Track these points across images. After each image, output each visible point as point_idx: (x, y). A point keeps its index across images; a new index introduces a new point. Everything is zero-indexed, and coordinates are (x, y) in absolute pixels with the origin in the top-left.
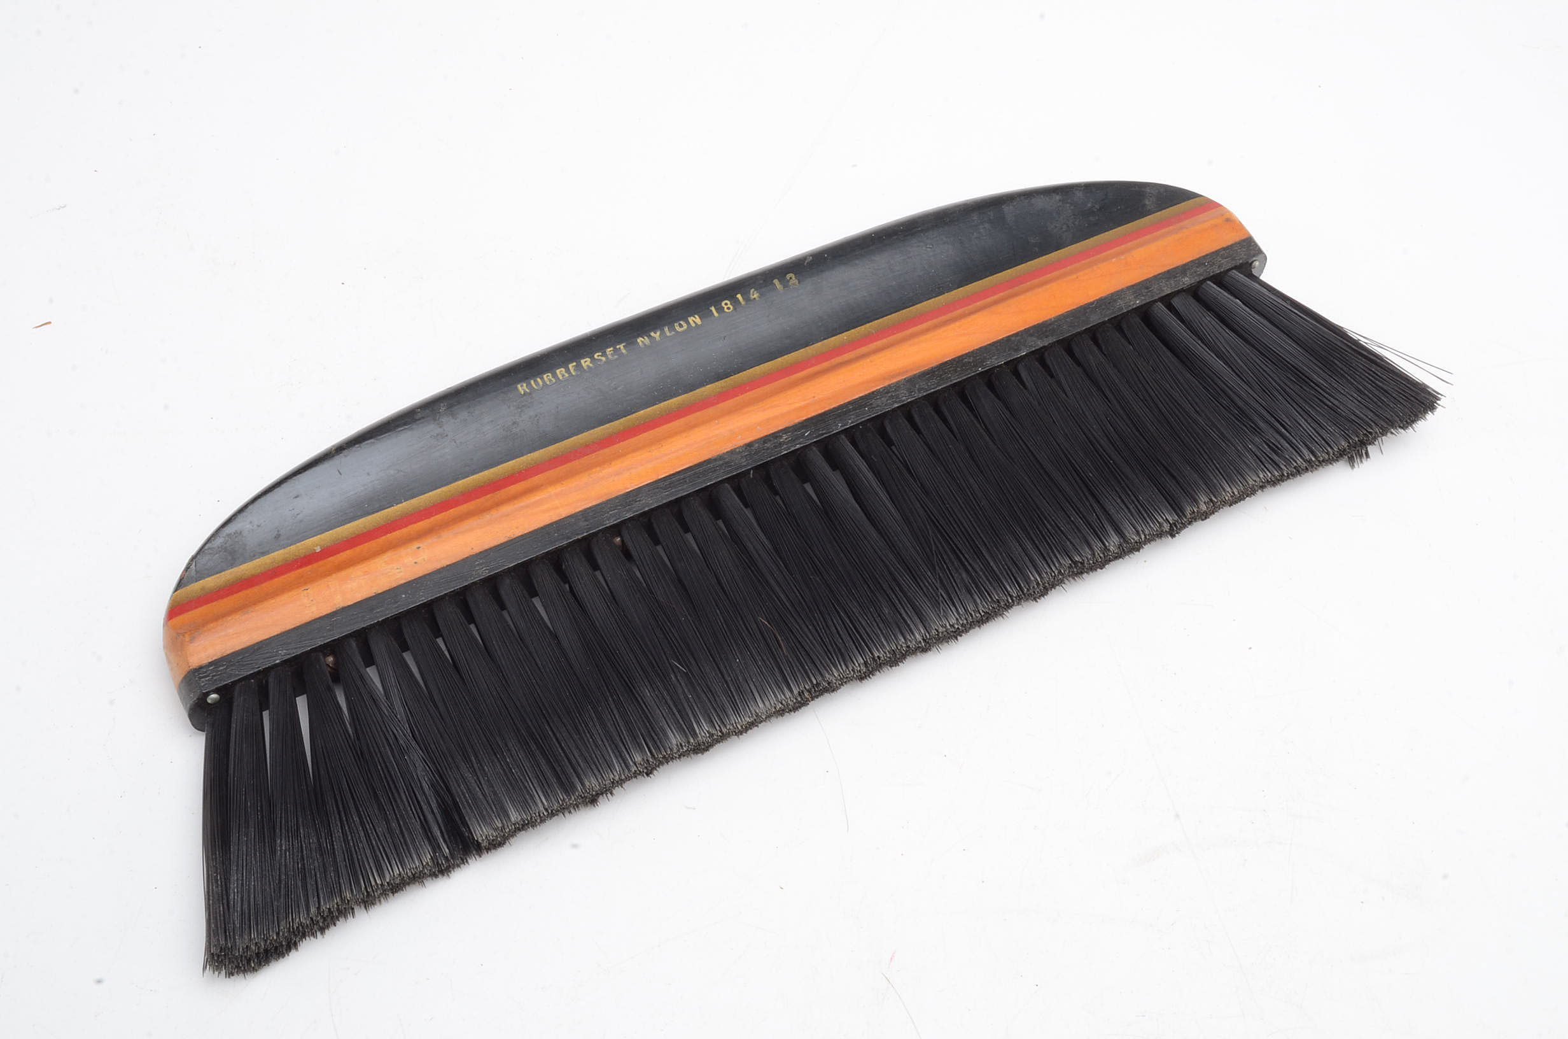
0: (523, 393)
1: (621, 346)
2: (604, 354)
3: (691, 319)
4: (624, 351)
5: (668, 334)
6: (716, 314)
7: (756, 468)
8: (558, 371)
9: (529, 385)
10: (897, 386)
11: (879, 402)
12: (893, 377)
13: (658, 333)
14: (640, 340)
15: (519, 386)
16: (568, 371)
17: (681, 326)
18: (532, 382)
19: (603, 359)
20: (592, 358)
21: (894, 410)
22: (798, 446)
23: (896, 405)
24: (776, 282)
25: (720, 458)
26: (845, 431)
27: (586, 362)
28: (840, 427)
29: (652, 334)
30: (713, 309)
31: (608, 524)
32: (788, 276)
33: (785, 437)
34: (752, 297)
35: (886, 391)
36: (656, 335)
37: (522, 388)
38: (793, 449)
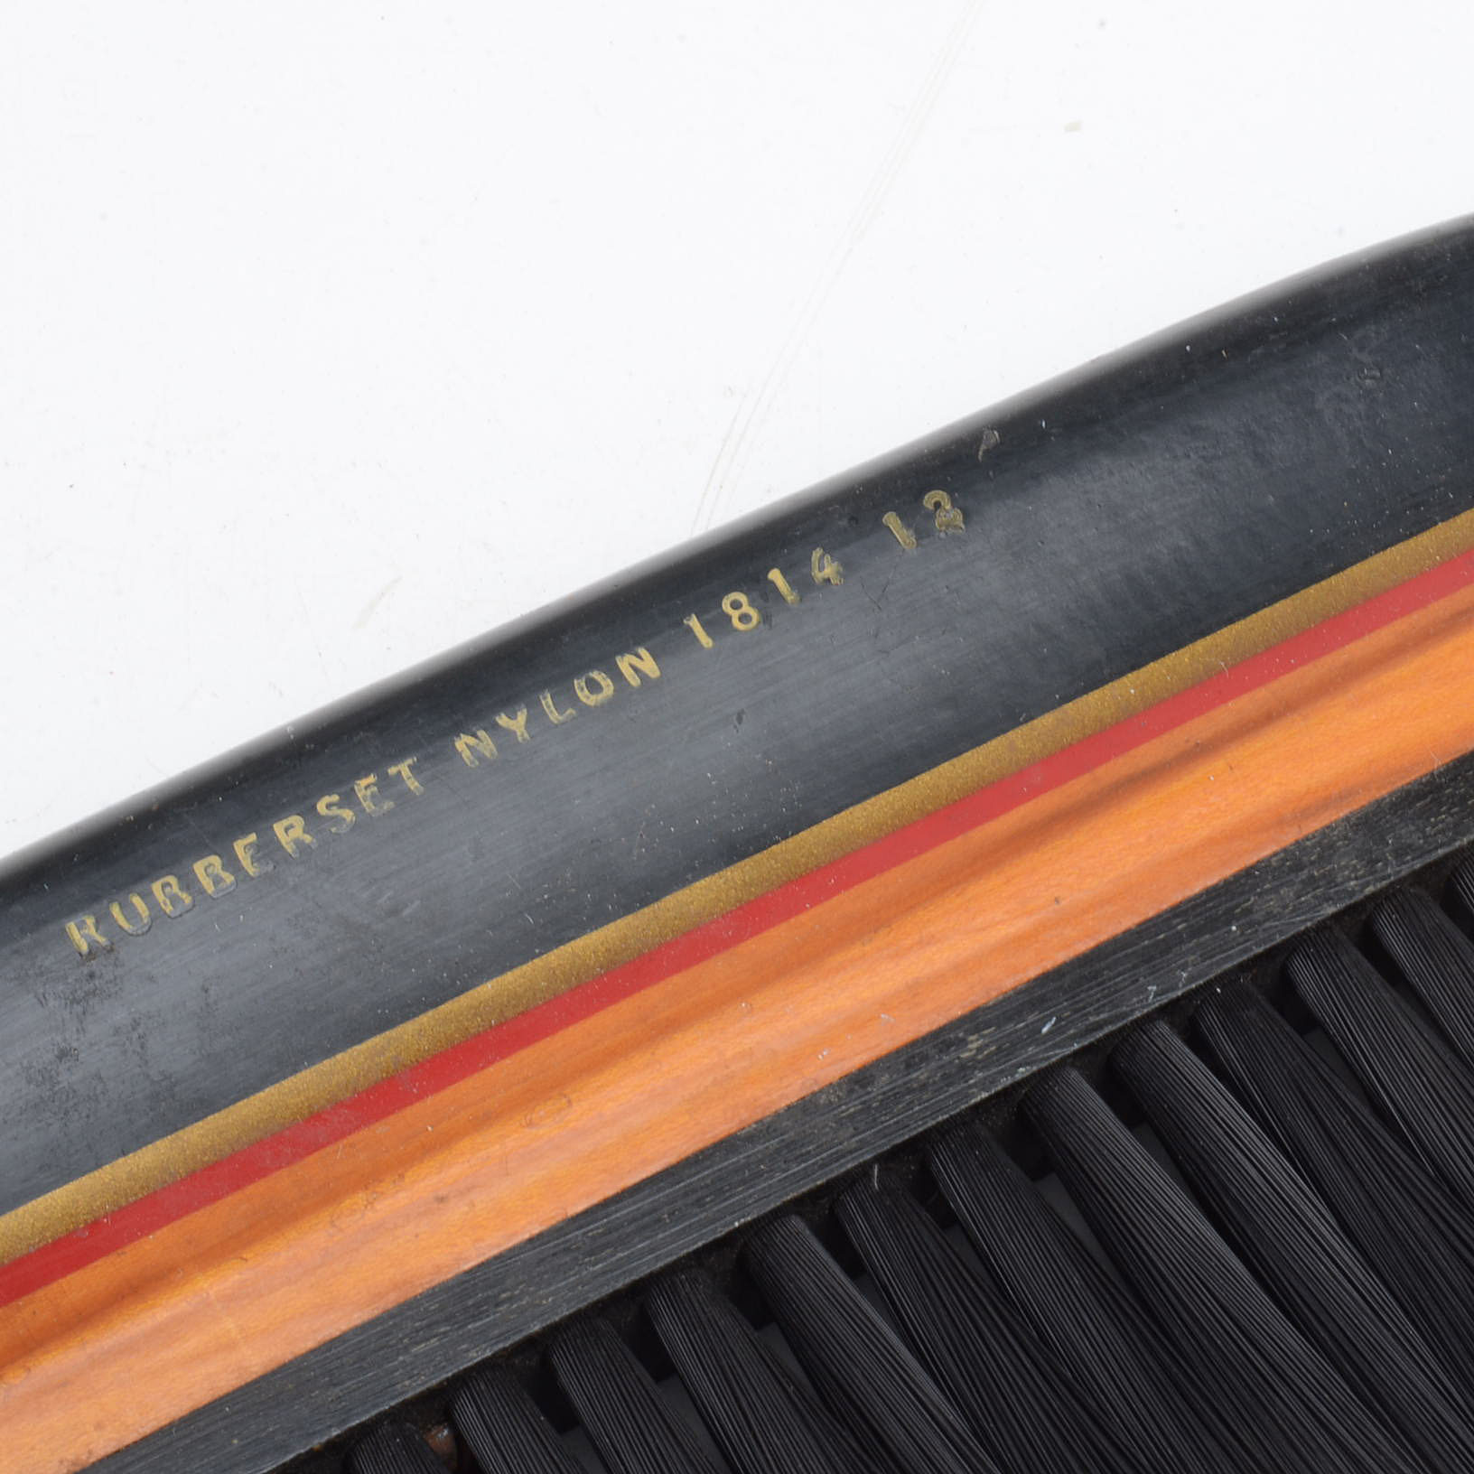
0: (85, 948)
1: (403, 768)
2: (349, 799)
3: (624, 663)
4: (413, 784)
5: (554, 716)
6: (705, 640)
7: (889, 1157)
8: (199, 867)
9: (103, 920)
10: (1325, 843)
11: (1272, 903)
12: (1310, 812)
13: (522, 716)
14: (463, 743)
15: (72, 927)
16: (232, 863)
17: (594, 687)
18: (115, 910)
19: (348, 814)
20: (309, 813)
21: (1322, 926)
22: (1022, 1072)
23: (1328, 911)
24: (891, 520)
25: (766, 1129)
26: (1167, 1011)
27: (289, 831)
28: (1152, 996)
29: (503, 720)
30: (694, 623)
31: (411, 1388)
32: (930, 500)
33: (975, 1043)
34: (819, 576)
36: (515, 723)
37: (82, 932)
38: (1006, 1082)
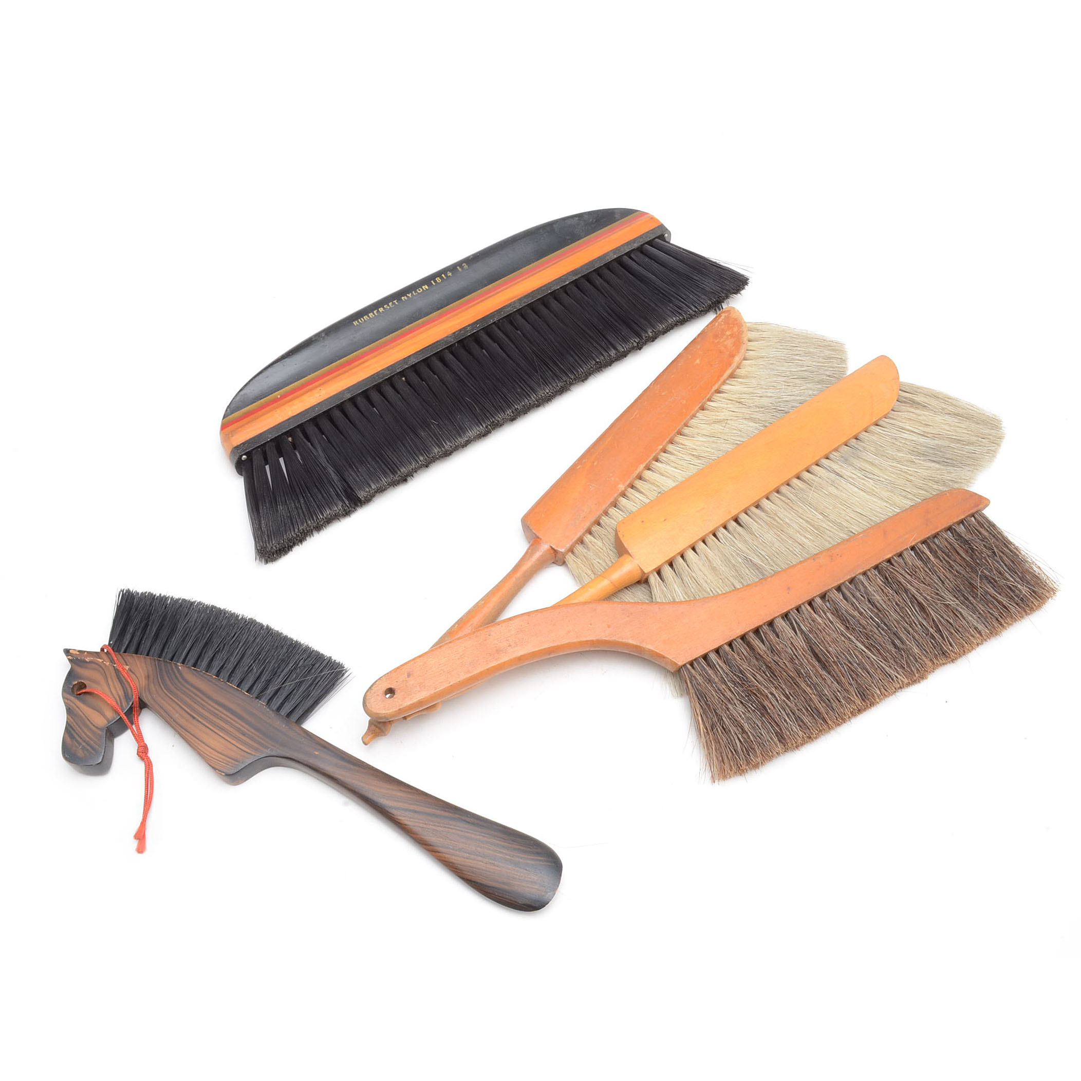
0: (356, 325)
1: (395, 301)
2: (388, 305)
3: (423, 287)
4: (396, 303)
5: (414, 294)
6: (434, 284)
7: (458, 342)
8: (370, 315)
9: (358, 322)
10: (514, 302)
11: (507, 310)
12: (512, 299)
13: (410, 294)
14: (403, 298)
15: (354, 323)
16: (374, 314)
17: (420, 290)
18: (359, 320)
19: (388, 307)
20: (383, 307)
21: (514, 312)
22: (475, 331)
23: (515, 310)
24: (458, 267)
25: (442, 340)
26: (494, 323)
27: (381, 310)
28: (492, 321)
29: (408, 295)
30: (432, 282)
31: (398, 371)
32: (463, 265)
33: (469, 328)
34: (448, 275)
35: (510, 305)
36: (410, 295)
37: (355, 323)
38: (472, 332)
